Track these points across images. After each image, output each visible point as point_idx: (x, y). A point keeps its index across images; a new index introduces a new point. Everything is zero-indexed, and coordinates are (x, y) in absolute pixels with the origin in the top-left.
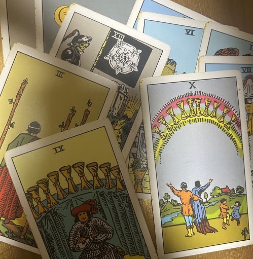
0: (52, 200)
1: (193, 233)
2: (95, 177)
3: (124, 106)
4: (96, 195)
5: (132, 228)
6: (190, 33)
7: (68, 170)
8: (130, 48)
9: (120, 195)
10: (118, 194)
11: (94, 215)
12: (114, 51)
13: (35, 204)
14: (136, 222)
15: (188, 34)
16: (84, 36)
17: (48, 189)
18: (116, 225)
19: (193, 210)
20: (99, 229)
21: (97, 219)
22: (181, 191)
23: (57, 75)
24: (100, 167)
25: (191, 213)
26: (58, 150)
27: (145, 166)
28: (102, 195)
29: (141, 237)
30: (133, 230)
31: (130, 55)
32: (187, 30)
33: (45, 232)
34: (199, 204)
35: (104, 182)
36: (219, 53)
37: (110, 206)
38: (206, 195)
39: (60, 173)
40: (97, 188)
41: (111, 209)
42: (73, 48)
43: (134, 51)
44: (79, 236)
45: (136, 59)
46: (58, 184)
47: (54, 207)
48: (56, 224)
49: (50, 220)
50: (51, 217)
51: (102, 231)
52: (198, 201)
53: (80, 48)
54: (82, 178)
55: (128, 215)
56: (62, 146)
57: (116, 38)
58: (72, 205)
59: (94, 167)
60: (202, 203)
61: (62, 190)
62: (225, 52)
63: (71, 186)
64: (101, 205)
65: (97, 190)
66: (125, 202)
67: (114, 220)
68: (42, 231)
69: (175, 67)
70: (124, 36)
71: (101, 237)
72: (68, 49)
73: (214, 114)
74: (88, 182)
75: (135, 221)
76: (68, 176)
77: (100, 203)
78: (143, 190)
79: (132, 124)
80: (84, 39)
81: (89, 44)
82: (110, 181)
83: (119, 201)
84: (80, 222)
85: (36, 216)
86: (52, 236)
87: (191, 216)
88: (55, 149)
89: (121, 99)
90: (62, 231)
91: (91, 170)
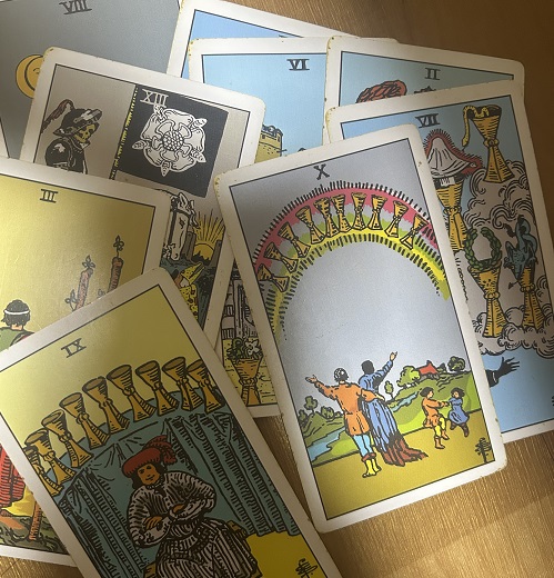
0: (80, 452)
1: (378, 467)
2: (158, 392)
3: (191, 238)
4: (167, 426)
5: (252, 478)
6: (300, 66)
7: (99, 386)
8: (181, 118)
9: (216, 418)
10: (210, 416)
11: (169, 468)
12: (150, 129)
13: (46, 466)
14: (258, 465)
15: (295, 68)
16: (84, 111)
17: (67, 432)
18: (218, 479)
19: (369, 421)
20: (185, 494)
21: (177, 474)
22: (336, 388)
23: (43, 199)
24: (164, 369)
25: (366, 428)
26: (73, 349)
27: (257, 350)
28: (178, 424)
29: (274, 494)
30: (254, 482)
31: (184, 132)
32: (291, 61)
33: (78, 518)
34: (378, 407)
35: (178, 396)
36: (366, 96)
37: (199, 444)
38: (388, 387)
39: (84, 395)
40: (166, 411)
41: (202, 450)
42: (66, 139)
43: (191, 122)
44: (148, 515)
45: (198, 139)
46: (85, 417)
47: (86, 465)
48: (96, 499)
49: (83, 494)
50: (83, 487)
51: (192, 497)
52: (375, 401)
53: (81, 135)
54: (131, 397)
55: (240, 455)
56: (78, 341)
57: (149, 102)
58: (121, 455)
59: (153, 371)
60: (384, 403)
61: (95, 429)
62: (376, 92)
63: (112, 418)
64: (179, 444)
65: (167, 416)
66: (228, 431)
67: (213, 470)
68: (71, 517)
69: (280, 140)
70: (166, 96)
71: (192, 510)
72: (56, 142)
73: (376, 222)
74: (146, 402)
75: (254, 464)
76: (102, 399)
77: (178, 441)
78: (262, 399)
79: (213, 271)
80: (86, 117)
81: (96, 125)
82: (190, 393)
83: (215, 429)
84: (143, 487)
85: (52, 491)
86: (94, 525)
87: (367, 434)
88: (66, 348)
89: (182, 223)
90: (110, 510)
91: (148, 379)
